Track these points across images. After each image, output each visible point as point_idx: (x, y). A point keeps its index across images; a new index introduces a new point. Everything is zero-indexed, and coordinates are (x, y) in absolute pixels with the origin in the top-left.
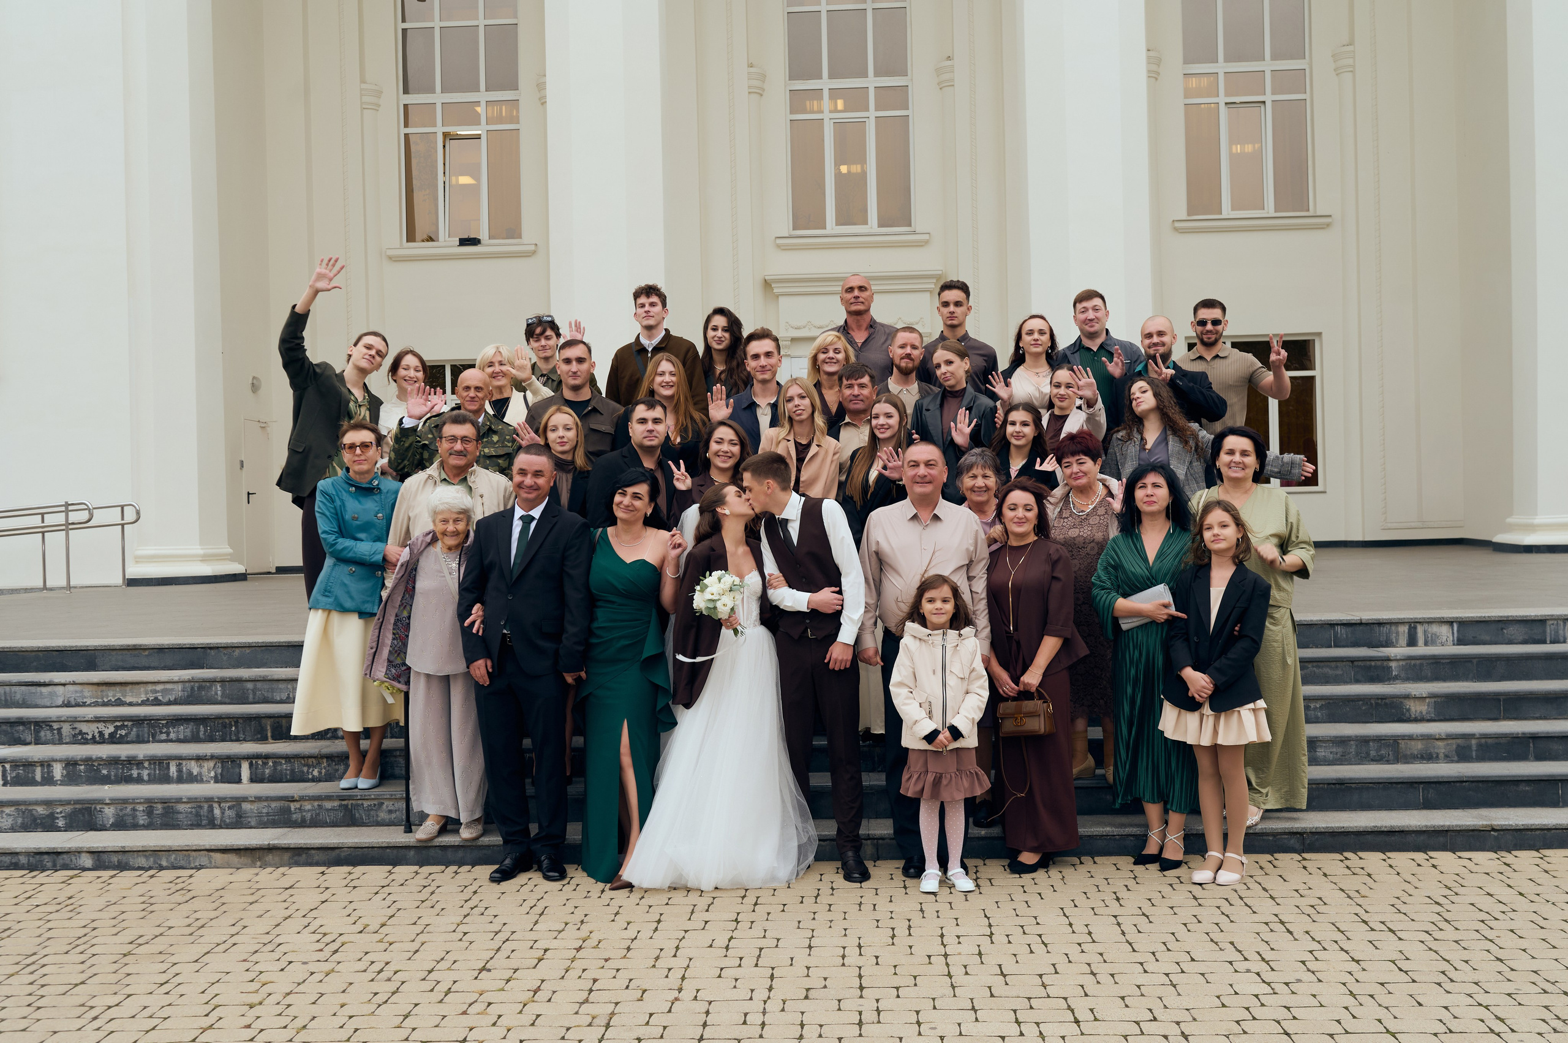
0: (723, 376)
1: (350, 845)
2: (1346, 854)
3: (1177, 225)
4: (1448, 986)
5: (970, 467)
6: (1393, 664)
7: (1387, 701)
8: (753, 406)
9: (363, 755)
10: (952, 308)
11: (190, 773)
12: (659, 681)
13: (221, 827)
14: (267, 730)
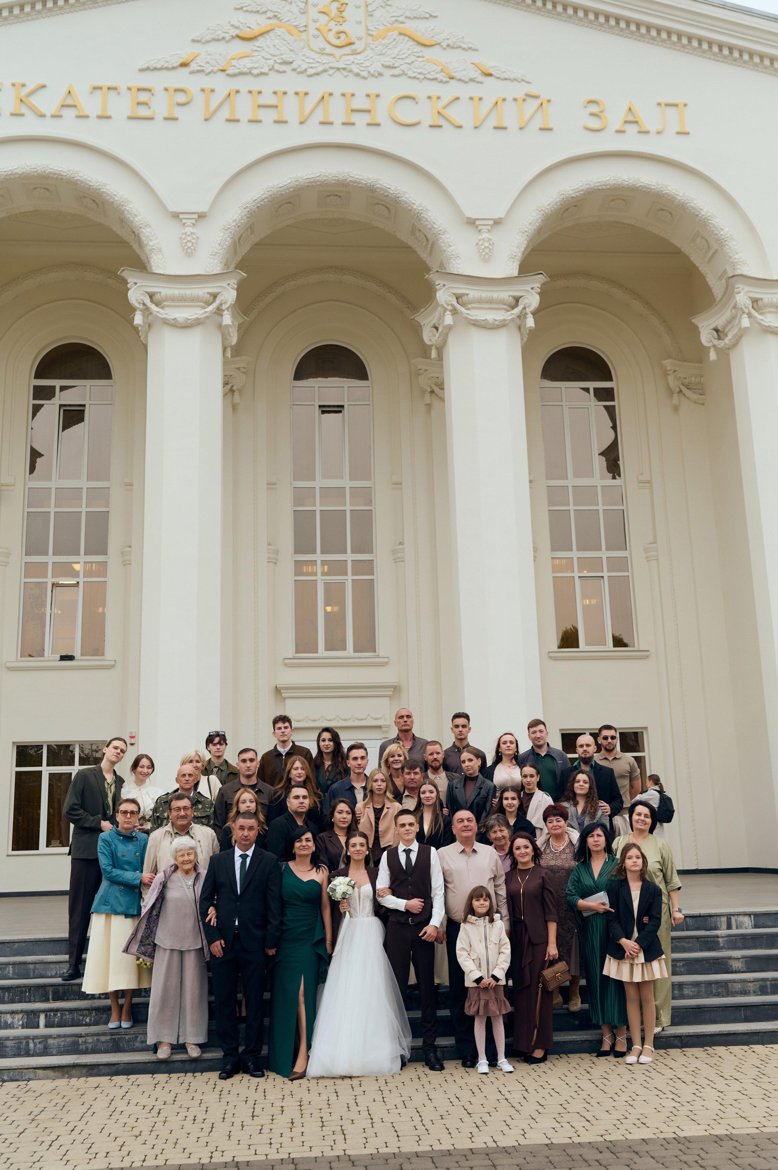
0: (330, 769)
1: (125, 1062)
2: (706, 1048)
3: (551, 655)
4: (768, 1099)
5: (492, 827)
6: (720, 940)
7: (719, 961)
8: (352, 788)
9: (121, 1007)
10: (461, 729)
11: (6, 1022)
12: (321, 952)
13: (33, 1056)
14: (49, 995)
